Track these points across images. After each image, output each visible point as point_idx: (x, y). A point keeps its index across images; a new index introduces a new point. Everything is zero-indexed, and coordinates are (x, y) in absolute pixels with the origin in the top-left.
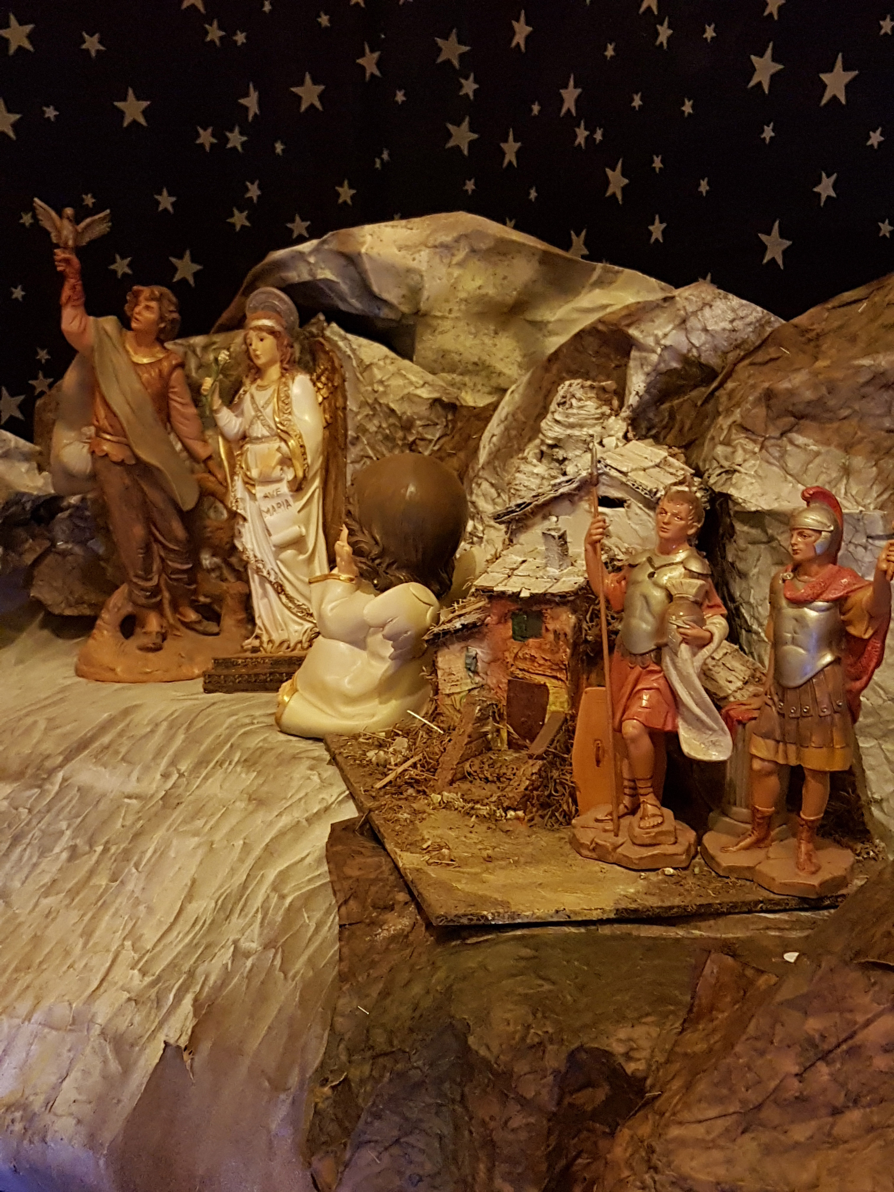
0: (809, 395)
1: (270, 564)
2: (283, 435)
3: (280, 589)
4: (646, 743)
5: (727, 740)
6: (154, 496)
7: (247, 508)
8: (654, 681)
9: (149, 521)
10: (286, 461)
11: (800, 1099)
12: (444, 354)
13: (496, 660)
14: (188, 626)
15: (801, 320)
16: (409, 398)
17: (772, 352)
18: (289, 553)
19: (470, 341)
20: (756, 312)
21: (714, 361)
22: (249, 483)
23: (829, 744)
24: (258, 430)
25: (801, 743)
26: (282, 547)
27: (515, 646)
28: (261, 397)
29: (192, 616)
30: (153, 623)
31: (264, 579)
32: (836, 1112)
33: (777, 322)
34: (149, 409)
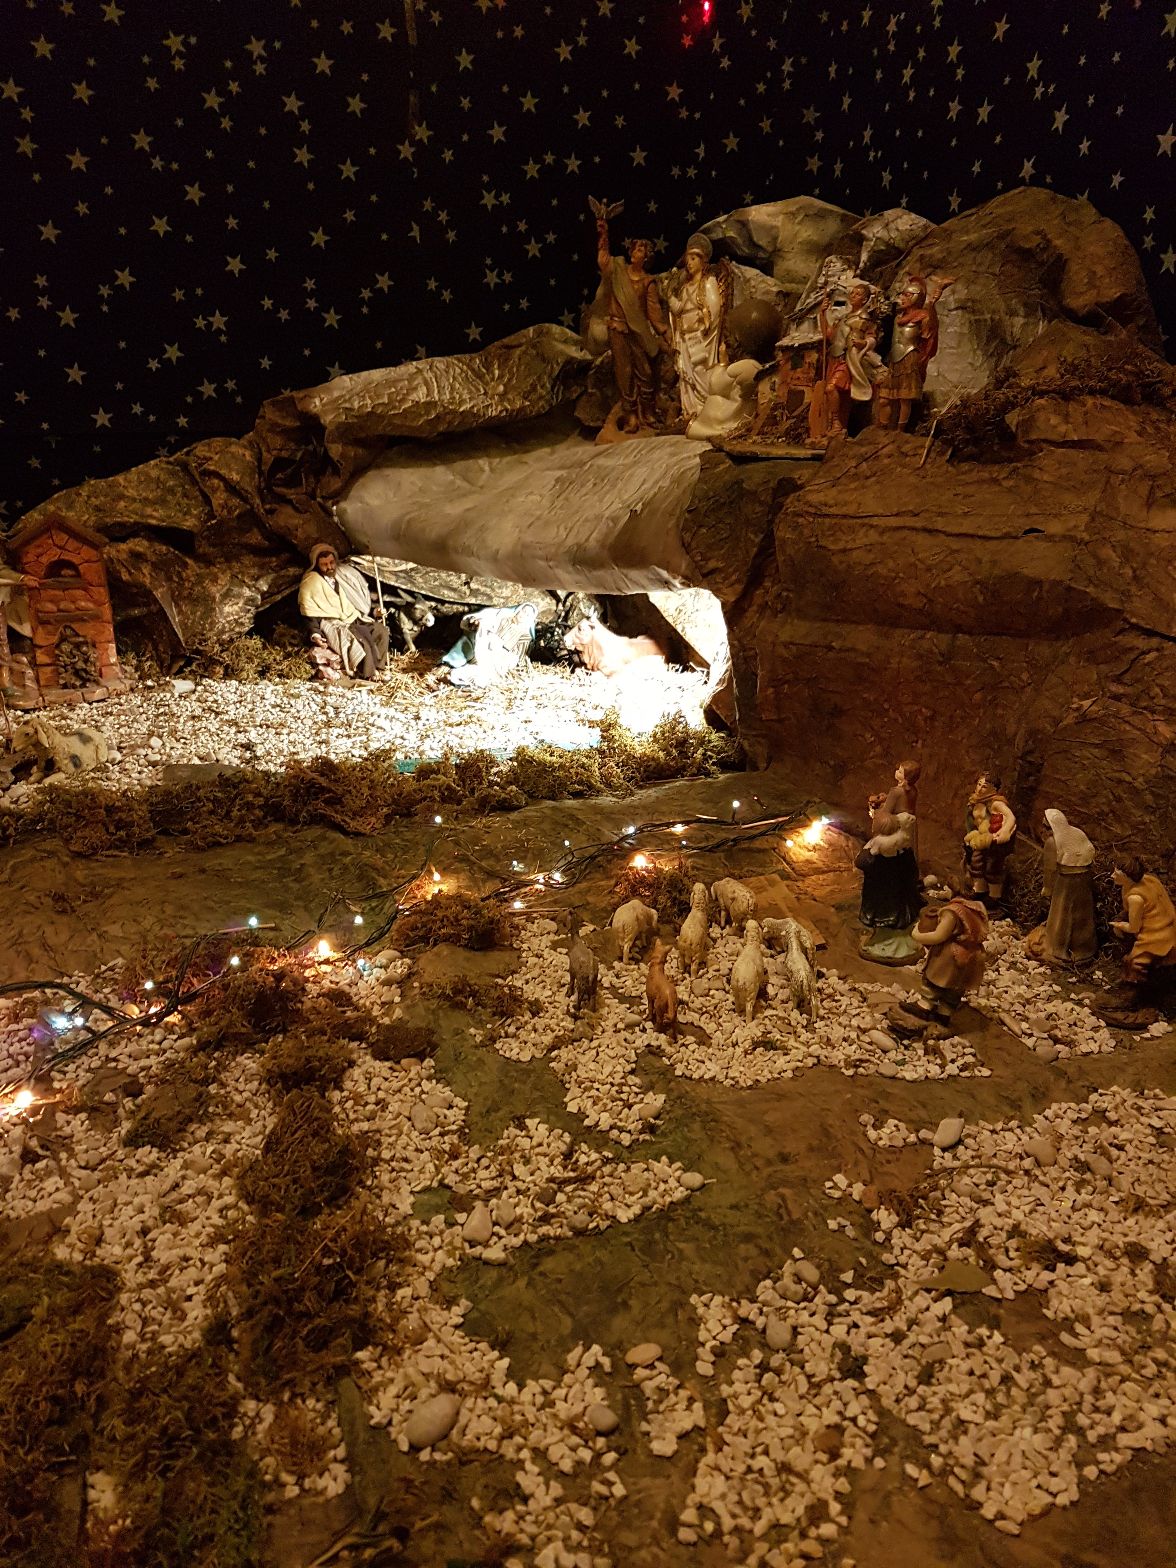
0: (940, 256)
1: (690, 374)
2: (700, 307)
3: (694, 388)
4: (836, 394)
5: (870, 391)
6: (638, 352)
7: (681, 347)
8: (841, 367)
9: (634, 366)
10: (701, 321)
11: (855, 474)
12: (788, 272)
13: (783, 382)
14: (650, 425)
15: (945, 225)
16: (767, 292)
17: (930, 242)
18: (699, 367)
19: (802, 265)
20: (923, 221)
21: (902, 245)
22: (683, 334)
23: (909, 386)
24: (689, 306)
25: (899, 388)
26: (696, 364)
27: (791, 373)
28: (691, 289)
29: (652, 420)
30: (633, 421)
31: (686, 382)
32: (867, 478)
33: (934, 226)
34: (637, 304)
